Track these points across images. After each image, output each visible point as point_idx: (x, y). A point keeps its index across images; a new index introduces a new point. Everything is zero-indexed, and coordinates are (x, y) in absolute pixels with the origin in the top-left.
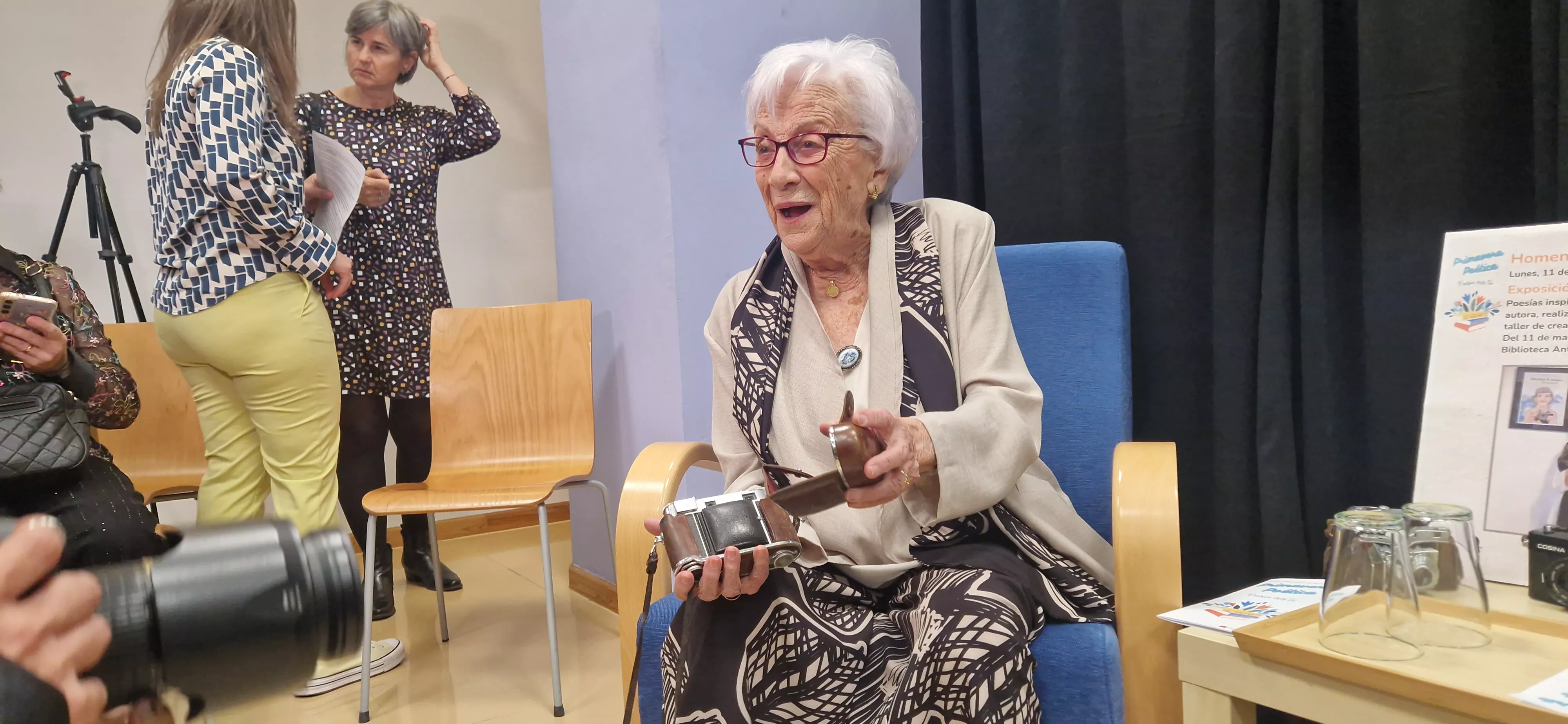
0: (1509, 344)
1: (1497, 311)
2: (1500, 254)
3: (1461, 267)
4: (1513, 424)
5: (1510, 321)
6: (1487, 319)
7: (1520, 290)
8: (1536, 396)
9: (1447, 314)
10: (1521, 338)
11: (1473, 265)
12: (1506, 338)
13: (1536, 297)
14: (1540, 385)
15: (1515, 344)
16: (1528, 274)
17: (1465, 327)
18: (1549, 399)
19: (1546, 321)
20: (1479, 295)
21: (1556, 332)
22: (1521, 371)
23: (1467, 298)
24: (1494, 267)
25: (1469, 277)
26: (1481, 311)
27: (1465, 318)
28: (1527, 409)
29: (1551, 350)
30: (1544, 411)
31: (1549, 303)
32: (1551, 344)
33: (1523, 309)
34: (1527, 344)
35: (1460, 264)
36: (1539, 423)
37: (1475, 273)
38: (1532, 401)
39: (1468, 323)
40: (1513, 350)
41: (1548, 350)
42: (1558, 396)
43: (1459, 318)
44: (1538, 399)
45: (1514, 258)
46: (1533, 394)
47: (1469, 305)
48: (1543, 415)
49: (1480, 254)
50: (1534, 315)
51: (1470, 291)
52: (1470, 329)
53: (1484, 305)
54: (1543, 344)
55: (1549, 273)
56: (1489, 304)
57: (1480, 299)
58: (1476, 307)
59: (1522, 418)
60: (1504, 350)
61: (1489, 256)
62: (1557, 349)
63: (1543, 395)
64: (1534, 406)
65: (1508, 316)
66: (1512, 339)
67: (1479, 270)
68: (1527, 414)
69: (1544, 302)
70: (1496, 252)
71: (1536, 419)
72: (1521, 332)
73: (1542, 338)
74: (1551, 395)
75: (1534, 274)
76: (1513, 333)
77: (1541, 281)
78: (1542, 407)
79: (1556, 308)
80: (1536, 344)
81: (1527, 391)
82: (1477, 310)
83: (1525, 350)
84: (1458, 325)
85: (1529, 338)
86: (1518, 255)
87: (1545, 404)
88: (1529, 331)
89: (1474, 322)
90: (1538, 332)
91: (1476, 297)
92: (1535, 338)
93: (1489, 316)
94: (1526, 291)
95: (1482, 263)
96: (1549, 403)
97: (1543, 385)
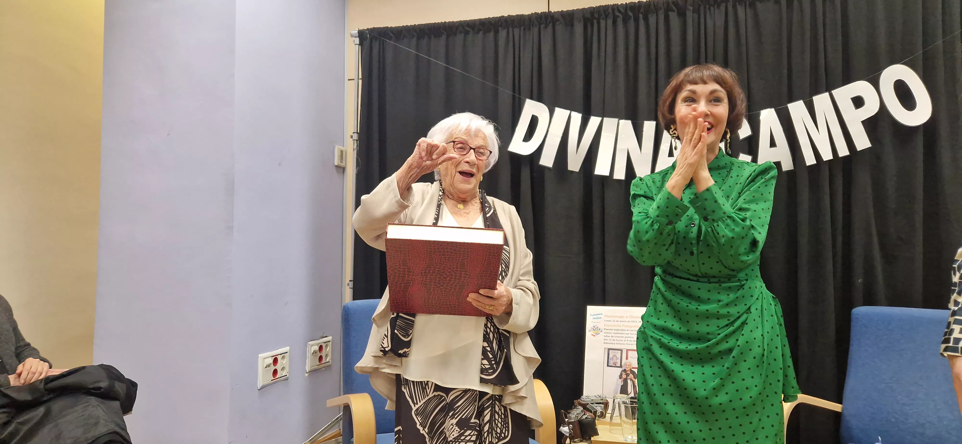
0: (605, 341)
1: (602, 331)
2: (602, 314)
3: (592, 317)
4: (608, 366)
5: (605, 335)
7: (607, 325)
8: (613, 357)
9: (589, 331)
10: (608, 340)
11: (595, 317)
12: (605, 340)
13: (612, 328)
14: (614, 354)
16: (609, 321)
17: (594, 336)
18: (616, 358)
19: (614, 335)
20: (597, 326)
21: (617, 338)
22: (609, 349)
23: (594, 327)
24: (600, 318)
26: (598, 331)
27: (594, 333)
28: (611, 361)
29: (616, 344)
30: (615, 362)
31: (614, 330)
33: (608, 331)
34: (610, 342)
36: (614, 365)
37: (596, 319)
39: (595, 334)
40: (607, 343)
41: (615, 344)
42: (618, 357)
43: (592, 332)
44: (613, 358)
45: (605, 316)
46: (612, 357)
47: (595, 329)
48: (615, 363)
49: (597, 313)
50: (611, 333)
51: (595, 324)
52: (596, 336)
53: (599, 329)
54: (614, 342)
55: (614, 321)
56: (600, 329)
58: (596, 330)
59: (610, 364)
60: (604, 343)
61: (599, 314)
62: (617, 344)
63: (615, 357)
64: (613, 360)
65: (605, 333)
67: (597, 318)
72: (608, 338)
73: (614, 340)
74: (617, 357)
75: (611, 321)
76: (606, 338)
77: (612, 323)
79: (616, 332)
80: (612, 342)
81: (611, 356)
82: (597, 330)
83: (609, 343)
84: (592, 335)
85: (610, 340)
86: (606, 315)
87: (615, 360)
88: (610, 338)
89: (597, 334)
90: (612, 338)
92: (612, 340)
93: (600, 333)
94: (609, 326)
95: (597, 316)
96: (616, 360)
97: (615, 354)
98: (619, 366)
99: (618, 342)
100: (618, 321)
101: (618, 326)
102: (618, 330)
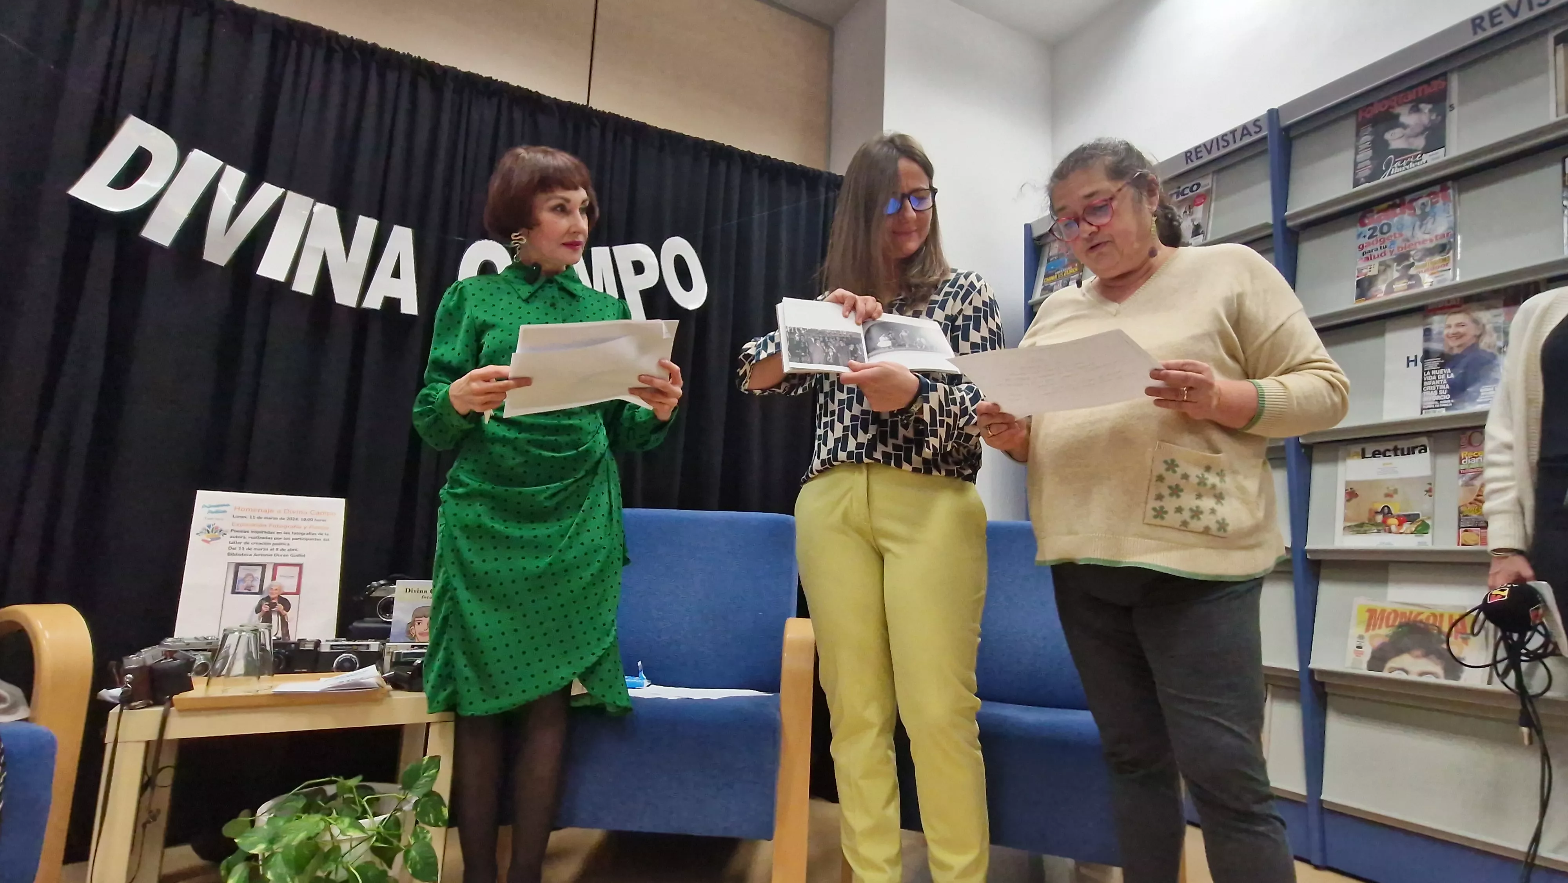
0: (232, 551)
1: (225, 534)
2: (228, 505)
3: (207, 510)
4: (234, 592)
5: (232, 540)
6: (220, 538)
7: (238, 525)
8: (245, 577)
9: (197, 534)
10: (238, 549)
11: (213, 509)
12: (230, 548)
13: (247, 529)
14: (247, 572)
15: (234, 552)
16: (242, 517)
17: (207, 543)
18: (252, 579)
19: (249, 541)
20: (216, 526)
21: (255, 546)
22: (238, 565)
23: (209, 526)
24: (225, 512)
25: (211, 516)
26: (217, 534)
27: (208, 537)
28: (241, 585)
30: (249, 586)
31: (252, 532)
32: (253, 552)
33: (238, 534)
34: (241, 552)
35: (206, 508)
36: (247, 592)
37: (215, 514)
38: (243, 580)
39: (210, 540)
40: (233, 554)
41: (252, 556)
42: (257, 578)
43: (205, 536)
44: (247, 579)
45: (234, 509)
46: (243, 577)
47: (210, 531)
48: (249, 588)
49: (217, 504)
50: (245, 538)
51: (211, 523)
52: (210, 544)
53: (219, 531)
54: (249, 552)
55: (252, 517)
56: (221, 531)
57: (217, 528)
58: (213, 532)
59: (238, 590)
60: (230, 555)
61: (224, 505)
62: (255, 555)
63: (249, 577)
64: (244, 583)
65: (231, 537)
66: (233, 549)
67: (217, 512)
68: (241, 587)
69: (250, 532)
70: (226, 504)
71: (245, 589)
72: (238, 546)
73: (249, 549)
74: (253, 577)
75: (245, 517)
76: (233, 546)
77: (248, 521)
78: (248, 582)
79: (256, 535)
80: (245, 552)
81: (241, 575)
82: (214, 534)
83: (240, 555)
84: (204, 541)
85: (242, 548)
86: (239, 507)
87: (250, 581)
88: (242, 545)
89: (213, 540)
90: (246, 546)
91: (214, 526)
92: (245, 549)
93: (221, 536)
94: (242, 525)
95: (219, 509)
96: (252, 581)
97: (249, 572)
98: (257, 590)
99: (258, 552)
100: (261, 518)
101: (261, 525)
102: (258, 532)
